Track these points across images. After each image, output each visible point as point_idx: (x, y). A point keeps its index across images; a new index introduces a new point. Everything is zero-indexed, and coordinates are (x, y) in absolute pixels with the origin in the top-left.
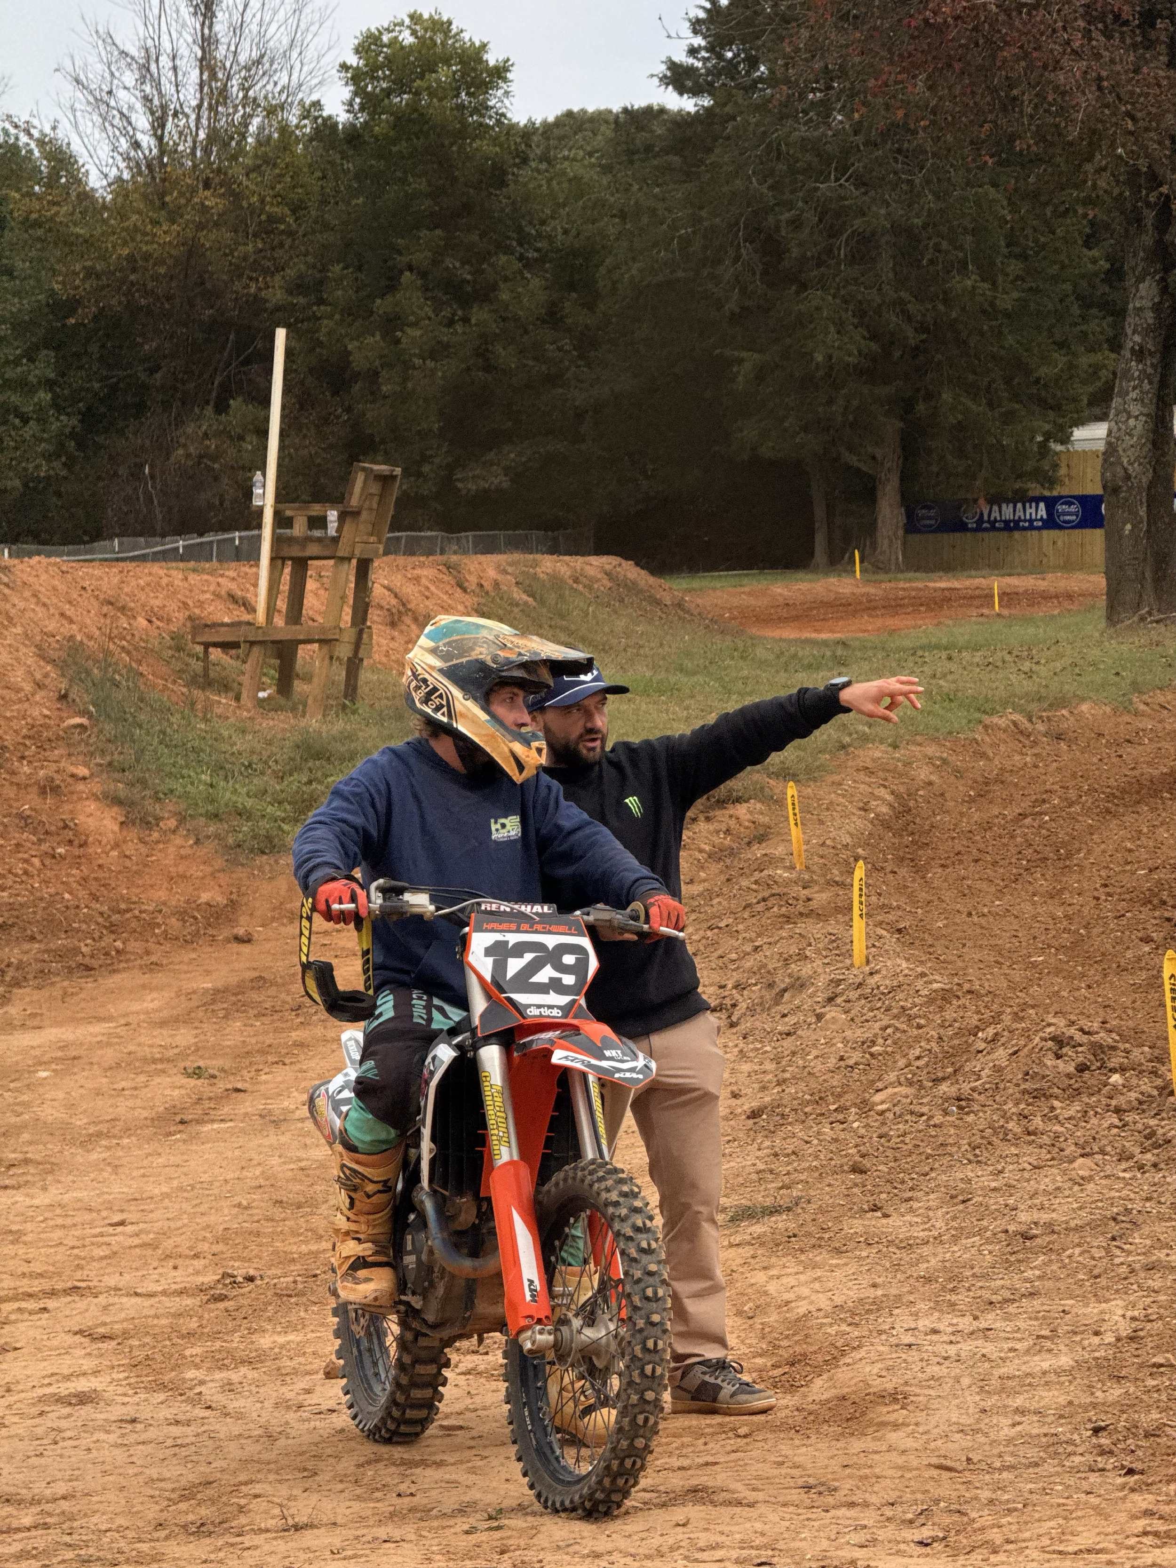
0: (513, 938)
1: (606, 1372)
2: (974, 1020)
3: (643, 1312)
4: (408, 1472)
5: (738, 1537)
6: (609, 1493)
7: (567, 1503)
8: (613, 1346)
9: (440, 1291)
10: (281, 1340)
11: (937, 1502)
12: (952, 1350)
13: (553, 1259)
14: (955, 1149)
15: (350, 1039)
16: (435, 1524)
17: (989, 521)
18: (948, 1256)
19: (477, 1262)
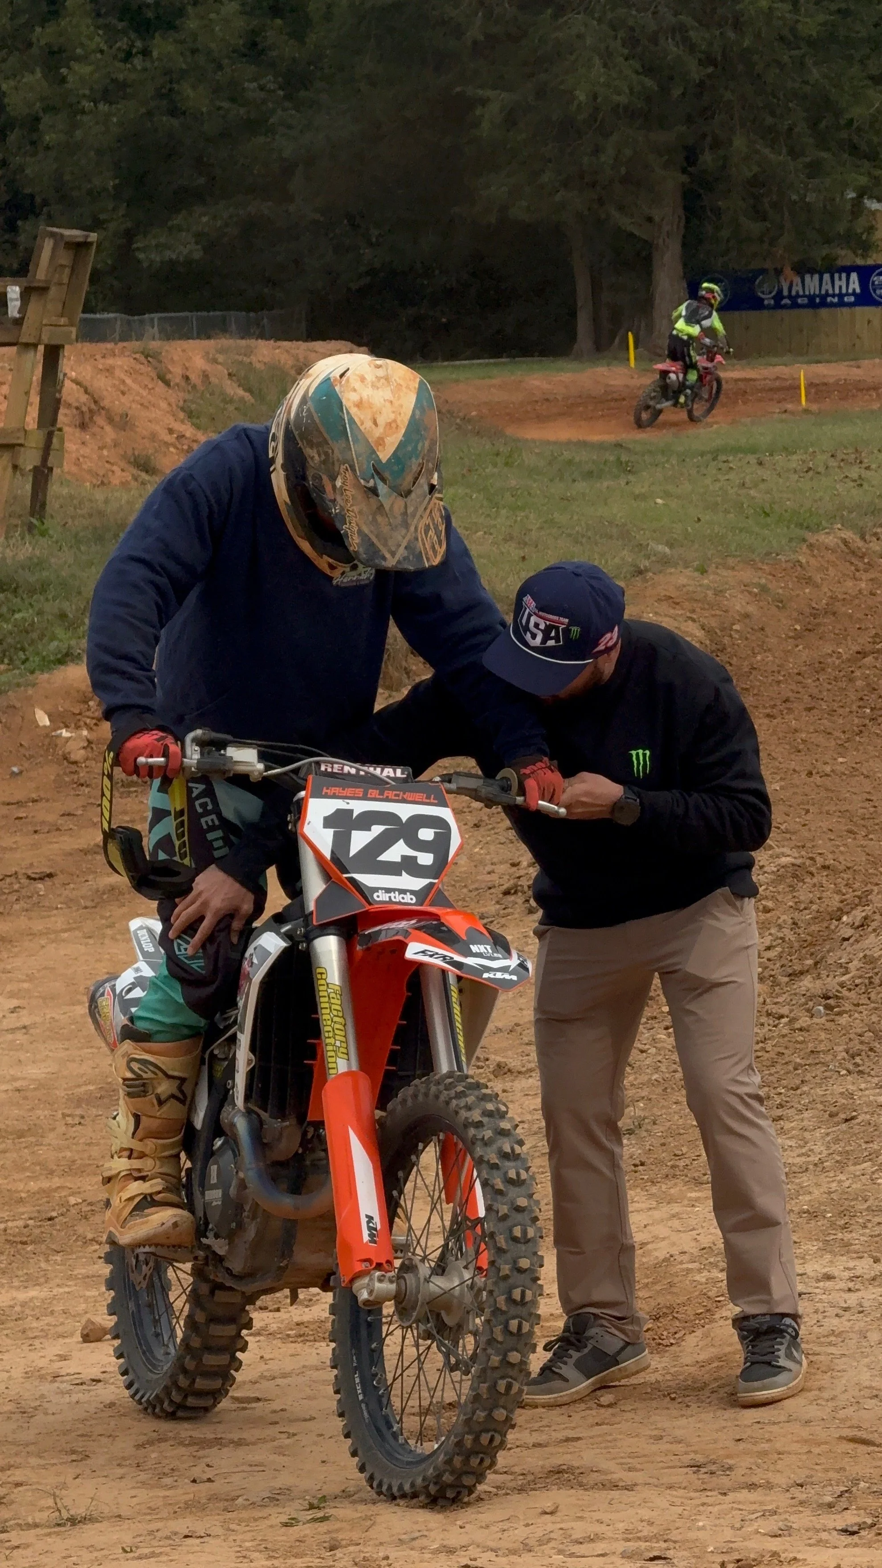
0: (358, 807)
1: (458, 1330)
2: (835, 902)
3: (508, 1256)
4: (201, 1453)
5: (621, 1526)
6: (459, 1475)
7: (407, 1487)
8: (468, 1298)
9: (251, 1232)
10: (22, 1296)
11: (856, 1481)
12: (852, 1299)
13: (395, 1193)
14: (829, 1058)
15: (141, 928)
16: (245, 1514)
17: (790, 297)
18: (834, 1185)
19: (300, 1200)
